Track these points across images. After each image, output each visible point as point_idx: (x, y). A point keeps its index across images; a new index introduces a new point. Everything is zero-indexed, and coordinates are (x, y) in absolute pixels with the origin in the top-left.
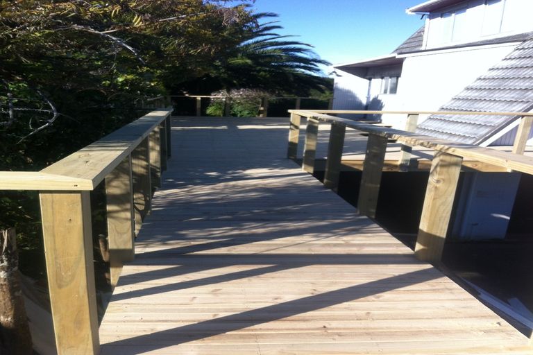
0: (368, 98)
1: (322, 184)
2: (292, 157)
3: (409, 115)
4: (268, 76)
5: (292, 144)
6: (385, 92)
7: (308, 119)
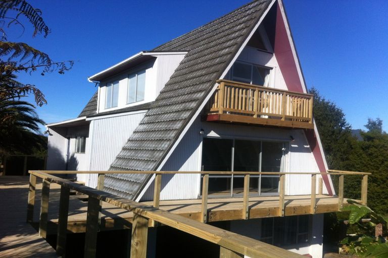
0: (68, 156)
1: (55, 251)
2: (30, 221)
3: (99, 175)
4: (7, 133)
5: (30, 206)
6: (78, 151)
7: (44, 180)
